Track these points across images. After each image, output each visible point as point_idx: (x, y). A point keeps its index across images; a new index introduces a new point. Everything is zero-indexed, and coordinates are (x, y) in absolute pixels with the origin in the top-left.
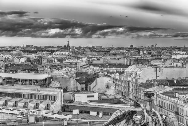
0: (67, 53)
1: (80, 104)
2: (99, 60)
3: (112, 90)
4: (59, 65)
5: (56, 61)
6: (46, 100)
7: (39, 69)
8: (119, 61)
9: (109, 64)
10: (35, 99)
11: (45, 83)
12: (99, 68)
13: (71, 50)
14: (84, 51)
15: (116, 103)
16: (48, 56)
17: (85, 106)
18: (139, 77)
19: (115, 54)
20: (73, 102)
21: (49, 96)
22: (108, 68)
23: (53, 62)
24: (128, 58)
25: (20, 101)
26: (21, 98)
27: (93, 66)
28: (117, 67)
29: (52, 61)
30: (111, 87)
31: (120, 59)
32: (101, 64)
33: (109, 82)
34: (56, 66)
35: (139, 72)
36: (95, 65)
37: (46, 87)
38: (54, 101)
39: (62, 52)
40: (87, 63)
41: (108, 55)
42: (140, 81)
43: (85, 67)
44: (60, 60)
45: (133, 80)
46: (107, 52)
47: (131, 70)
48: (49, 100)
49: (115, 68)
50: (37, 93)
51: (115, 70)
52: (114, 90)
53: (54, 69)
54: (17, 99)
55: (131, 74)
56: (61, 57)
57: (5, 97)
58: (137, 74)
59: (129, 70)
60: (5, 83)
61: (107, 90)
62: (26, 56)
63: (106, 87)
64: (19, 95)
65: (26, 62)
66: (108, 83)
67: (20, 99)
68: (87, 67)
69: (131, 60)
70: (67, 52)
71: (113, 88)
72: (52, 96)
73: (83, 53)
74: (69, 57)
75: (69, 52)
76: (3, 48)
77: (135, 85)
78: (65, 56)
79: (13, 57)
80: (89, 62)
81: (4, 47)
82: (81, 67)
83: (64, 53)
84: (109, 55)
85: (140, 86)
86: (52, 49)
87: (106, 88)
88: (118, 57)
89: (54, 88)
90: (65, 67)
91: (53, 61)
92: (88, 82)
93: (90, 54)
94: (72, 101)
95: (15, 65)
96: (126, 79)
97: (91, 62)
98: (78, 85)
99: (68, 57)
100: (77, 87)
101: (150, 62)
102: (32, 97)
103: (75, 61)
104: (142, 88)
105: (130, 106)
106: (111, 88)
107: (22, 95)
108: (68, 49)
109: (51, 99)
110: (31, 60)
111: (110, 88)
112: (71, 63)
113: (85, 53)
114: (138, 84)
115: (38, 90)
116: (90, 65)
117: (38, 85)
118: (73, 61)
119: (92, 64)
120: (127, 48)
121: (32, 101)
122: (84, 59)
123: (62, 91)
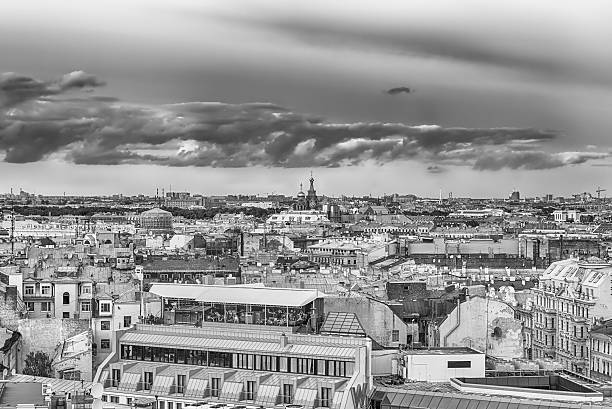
0: (314, 219)
1: (429, 389)
2: (431, 241)
3: (512, 343)
4: (301, 259)
5: (290, 244)
6: (316, 374)
7: (243, 272)
8: (497, 244)
9: (465, 256)
10: (278, 370)
11: (308, 319)
12: (434, 268)
13: (325, 208)
14: (366, 213)
15: (547, 388)
16: (256, 228)
17: (448, 395)
18: (591, 301)
19: (473, 223)
20: (401, 383)
21: (327, 362)
22: (464, 270)
23: (280, 248)
24: (520, 235)
25: (227, 377)
26: (231, 366)
27: (413, 262)
28: (494, 267)
29: (276, 244)
30: (506, 331)
31: (501, 237)
32: (437, 256)
33: (500, 315)
34: (292, 261)
35: (591, 284)
36: (422, 259)
37: (312, 331)
38: (342, 379)
39: (299, 216)
40: (392, 253)
41: (450, 226)
42: (595, 313)
43: (385, 263)
44: (300, 242)
45: (571, 311)
46: (441, 214)
47: (560, 277)
48: (327, 374)
49: (487, 270)
50: (285, 350)
51: (492, 276)
52: (518, 343)
53: (293, 271)
54: (219, 372)
55: (561, 291)
56: (299, 230)
57: (176, 362)
58: (584, 290)
59: (552, 275)
60: (173, 318)
61: (494, 342)
62: (181, 229)
63: (490, 333)
64: (222, 359)
65: (190, 247)
66: (497, 321)
67: (227, 370)
68: (394, 265)
69: (539, 242)
70: (314, 213)
71: (513, 335)
72: (335, 362)
73: (368, 219)
74: (324, 233)
75: (319, 216)
76: (94, 201)
77: (579, 327)
78: (313, 229)
79: (141, 230)
80: (398, 248)
81: (96, 199)
82: (371, 264)
83: (303, 216)
84: (455, 226)
85: (595, 330)
86: (255, 205)
87: (493, 335)
88: (485, 230)
89: (338, 334)
90: (327, 265)
91: (278, 244)
92: (428, 314)
93: (388, 223)
94: (398, 380)
95: (165, 259)
96: (540, 305)
97: (406, 249)
98: (400, 325)
99: (321, 231)
100: (396, 333)
101: (604, 248)
102: (269, 364)
103: (349, 244)
104: (603, 336)
105: (601, 399)
106: (508, 335)
107: (235, 357)
108: (312, 204)
109: (331, 373)
110: (208, 241)
111: (505, 337)
112: (337, 253)
113: (371, 217)
114: (590, 323)
115: (287, 343)
116: (402, 260)
117: (285, 325)
118: (341, 243)
119: (407, 256)
120: (501, 202)
121: (268, 376)
122: (378, 238)
123: (369, 345)
